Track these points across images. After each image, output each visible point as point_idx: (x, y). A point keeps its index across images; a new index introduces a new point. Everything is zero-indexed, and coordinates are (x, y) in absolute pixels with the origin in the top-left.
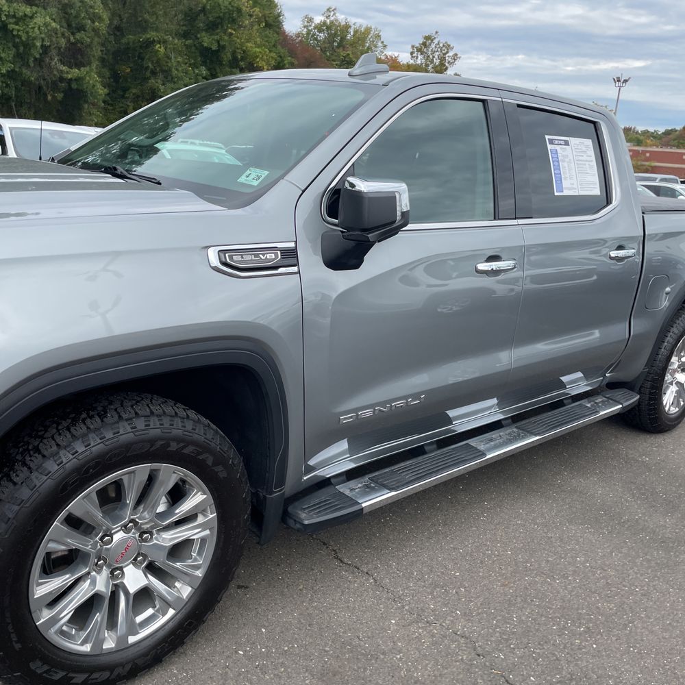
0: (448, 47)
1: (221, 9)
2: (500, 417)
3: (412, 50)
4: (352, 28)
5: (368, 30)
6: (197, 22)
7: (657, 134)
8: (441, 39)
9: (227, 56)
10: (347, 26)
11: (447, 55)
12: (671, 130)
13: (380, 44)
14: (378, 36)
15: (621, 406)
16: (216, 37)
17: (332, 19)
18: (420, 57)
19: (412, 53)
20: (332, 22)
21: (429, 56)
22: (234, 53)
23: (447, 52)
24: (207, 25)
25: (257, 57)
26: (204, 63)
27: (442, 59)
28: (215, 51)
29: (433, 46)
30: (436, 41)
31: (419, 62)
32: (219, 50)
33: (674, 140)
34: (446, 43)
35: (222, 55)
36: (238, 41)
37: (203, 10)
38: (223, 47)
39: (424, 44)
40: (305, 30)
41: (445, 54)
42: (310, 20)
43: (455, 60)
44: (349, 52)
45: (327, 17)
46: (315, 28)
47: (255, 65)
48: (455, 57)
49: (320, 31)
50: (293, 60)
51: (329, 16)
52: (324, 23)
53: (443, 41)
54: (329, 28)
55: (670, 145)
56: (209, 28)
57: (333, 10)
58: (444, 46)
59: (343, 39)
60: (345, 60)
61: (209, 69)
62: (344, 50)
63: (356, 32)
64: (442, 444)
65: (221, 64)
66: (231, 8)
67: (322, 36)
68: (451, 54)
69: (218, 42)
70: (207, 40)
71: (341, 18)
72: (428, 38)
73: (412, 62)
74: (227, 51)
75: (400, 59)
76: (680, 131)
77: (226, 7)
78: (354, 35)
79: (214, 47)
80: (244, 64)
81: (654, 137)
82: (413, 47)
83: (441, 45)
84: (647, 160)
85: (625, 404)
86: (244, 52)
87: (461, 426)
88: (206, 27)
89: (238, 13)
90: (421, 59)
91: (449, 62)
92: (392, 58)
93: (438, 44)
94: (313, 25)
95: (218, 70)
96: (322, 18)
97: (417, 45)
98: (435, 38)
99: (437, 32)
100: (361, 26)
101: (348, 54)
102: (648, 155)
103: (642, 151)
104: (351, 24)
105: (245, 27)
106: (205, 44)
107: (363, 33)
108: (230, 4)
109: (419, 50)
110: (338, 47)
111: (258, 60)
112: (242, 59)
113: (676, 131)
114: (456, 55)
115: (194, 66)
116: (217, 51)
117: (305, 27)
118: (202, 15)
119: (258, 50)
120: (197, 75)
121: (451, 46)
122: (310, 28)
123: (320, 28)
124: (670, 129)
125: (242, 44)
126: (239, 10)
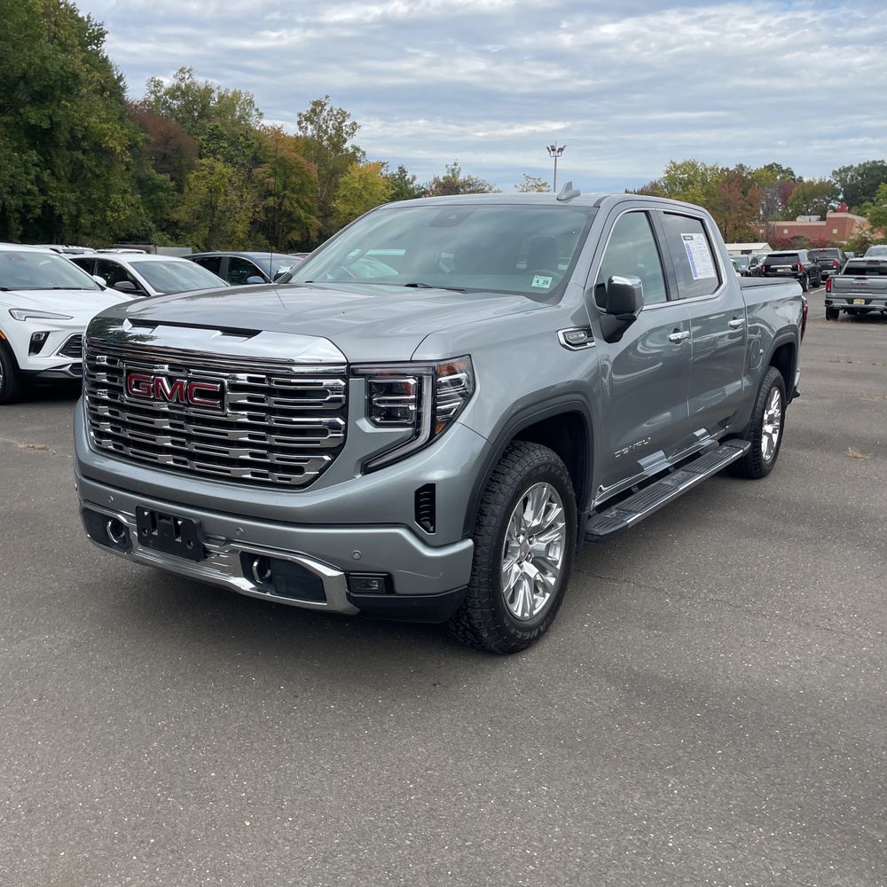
0: (344, 115)
1: (50, 75)
2: (668, 465)
3: (298, 119)
4: (217, 92)
5: (237, 95)
6: (16, 93)
8: (333, 105)
9: (63, 136)
10: (208, 91)
11: (344, 124)
13: (254, 113)
14: (251, 102)
15: (742, 451)
16: (46, 112)
17: (188, 82)
18: (310, 127)
19: (299, 123)
20: (188, 86)
21: (320, 127)
22: (71, 131)
23: (343, 121)
24: (31, 96)
25: (105, 135)
26: (32, 146)
27: (339, 129)
28: (47, 129)
29: (325, 113)
30: (327, 108)
31: (309, 133)
32: (52, 128)
34: (340, 109)
35: (58, 134)
36: (76, 115)
37: (24, 77)
38: (58, 124)
39: (313, 111)
40: (153, 96)
41: (340, 123)
42: (158, 84)
43: (354, 130)
44: (218, 123)
45: (180, 80)
46: (166, 94)
47: (104, 146)
48: (354, 126)
49: (174, 97)
50: (148, 136)
51: (184, 78)
52: (178, 88)
53: (336, 107)
54: (184, 94)
56: (34, 100)
57: (188, 71)
58: (338, 113)
59: (205, 107)
60: (213, 134)
61: (40, 153)
62: (210, 121)
63: (221, 97)
64: (642, 485)
65: (57, 146)
66: (63, 74)
67: (176, 104)
68: (348, 122)
69: (50, 118)
70: (33, 116)
71: (200, 81)
72: (316, 104)
73: (300, 133)
74: (63, 129)
75: (284, 131)
77: (56, 73)
78: (219, 102)
79: (46, 125)
80: (88, 145)
82: (300, 115)
83: (335, 112)
85: (745, 449)
86: (86, 128)
87: (650, 472)
88: (30, 99)
89: (75, 80)
90: (312, 130)
91: (347, 133)
92: (274, 129)
93: (331, 110)
94: (163, 90)
95: (53, 153)
96: (176, 82)
97: (304, 113)
98: (325, 104)
99: (327, 97)
100: (227, 90)
101: (217, 127)
104: (214, 88)
105: (82, 97)
106: (33, 122)
107: (232, 99)
108: (62, 68)
109: (308, 119)
110: (200, 117)
111: (107, 138)
112: (84, 138)
114: (355, 123)
115: (20, 149)
116: (52, 129)
117: (152, 92)
118: (22, 84)
119: (105, 126)
120: (26, 161)
121: (348, 113)
122: (158, 94)
123: (173, 93)
125: (82, 119)
126: (76, 77)
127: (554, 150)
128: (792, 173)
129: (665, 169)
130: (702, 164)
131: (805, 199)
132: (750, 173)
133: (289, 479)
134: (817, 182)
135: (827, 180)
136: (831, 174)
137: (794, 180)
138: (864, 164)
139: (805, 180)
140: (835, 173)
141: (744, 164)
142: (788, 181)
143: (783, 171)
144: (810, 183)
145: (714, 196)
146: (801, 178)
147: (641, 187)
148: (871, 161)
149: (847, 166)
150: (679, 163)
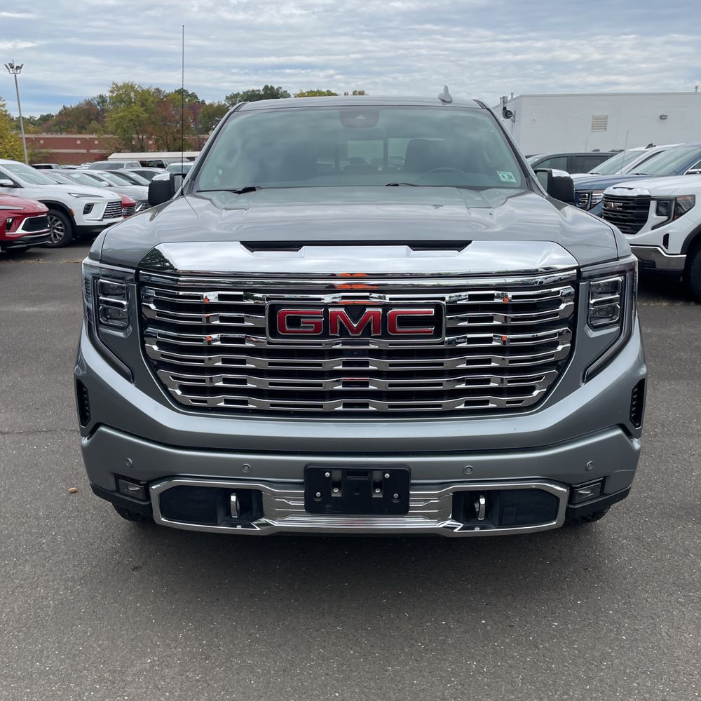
7: (34, 120)
12: (48, 115)
33: (55, 125)
55: (53, 131)
76: (56, 116)
81: (32, 124)
84: (43, 147)
102: (42, 142)
103: (35, 138)
113: (52, 116)
124: (45, 114)
127: (12, 67)
128: (196, 97)
129: (110, 89)
130: (139, 86)
131: (209, 117)
132: (165, 96)
133: (520, 401)
134: (216, 105)
135: (223, 103)
136: (225, 99)
137: (198, 102)
138: (247, 92)
139: (207, 103)
140: (227, 98)
141: (161, 89)
142: (195, 103)
143: (189, 95)
144: (211, 105)
145: (153, 113)
146: (203, 101)
147: (78, 104)
148: (251, 90)
149: (235, 93)
150: (120, 84)
